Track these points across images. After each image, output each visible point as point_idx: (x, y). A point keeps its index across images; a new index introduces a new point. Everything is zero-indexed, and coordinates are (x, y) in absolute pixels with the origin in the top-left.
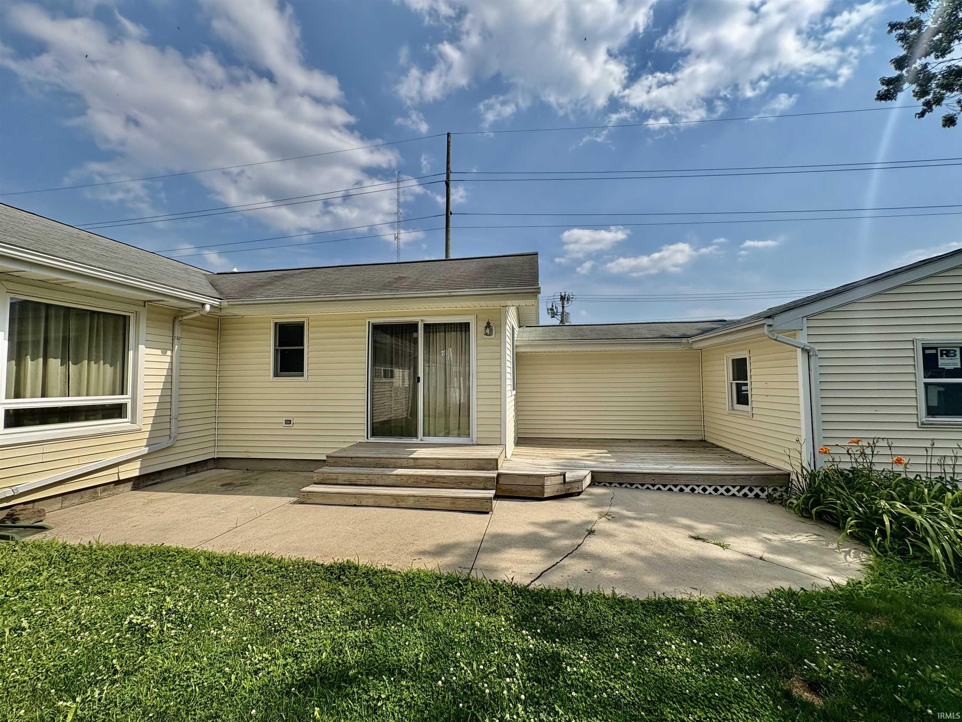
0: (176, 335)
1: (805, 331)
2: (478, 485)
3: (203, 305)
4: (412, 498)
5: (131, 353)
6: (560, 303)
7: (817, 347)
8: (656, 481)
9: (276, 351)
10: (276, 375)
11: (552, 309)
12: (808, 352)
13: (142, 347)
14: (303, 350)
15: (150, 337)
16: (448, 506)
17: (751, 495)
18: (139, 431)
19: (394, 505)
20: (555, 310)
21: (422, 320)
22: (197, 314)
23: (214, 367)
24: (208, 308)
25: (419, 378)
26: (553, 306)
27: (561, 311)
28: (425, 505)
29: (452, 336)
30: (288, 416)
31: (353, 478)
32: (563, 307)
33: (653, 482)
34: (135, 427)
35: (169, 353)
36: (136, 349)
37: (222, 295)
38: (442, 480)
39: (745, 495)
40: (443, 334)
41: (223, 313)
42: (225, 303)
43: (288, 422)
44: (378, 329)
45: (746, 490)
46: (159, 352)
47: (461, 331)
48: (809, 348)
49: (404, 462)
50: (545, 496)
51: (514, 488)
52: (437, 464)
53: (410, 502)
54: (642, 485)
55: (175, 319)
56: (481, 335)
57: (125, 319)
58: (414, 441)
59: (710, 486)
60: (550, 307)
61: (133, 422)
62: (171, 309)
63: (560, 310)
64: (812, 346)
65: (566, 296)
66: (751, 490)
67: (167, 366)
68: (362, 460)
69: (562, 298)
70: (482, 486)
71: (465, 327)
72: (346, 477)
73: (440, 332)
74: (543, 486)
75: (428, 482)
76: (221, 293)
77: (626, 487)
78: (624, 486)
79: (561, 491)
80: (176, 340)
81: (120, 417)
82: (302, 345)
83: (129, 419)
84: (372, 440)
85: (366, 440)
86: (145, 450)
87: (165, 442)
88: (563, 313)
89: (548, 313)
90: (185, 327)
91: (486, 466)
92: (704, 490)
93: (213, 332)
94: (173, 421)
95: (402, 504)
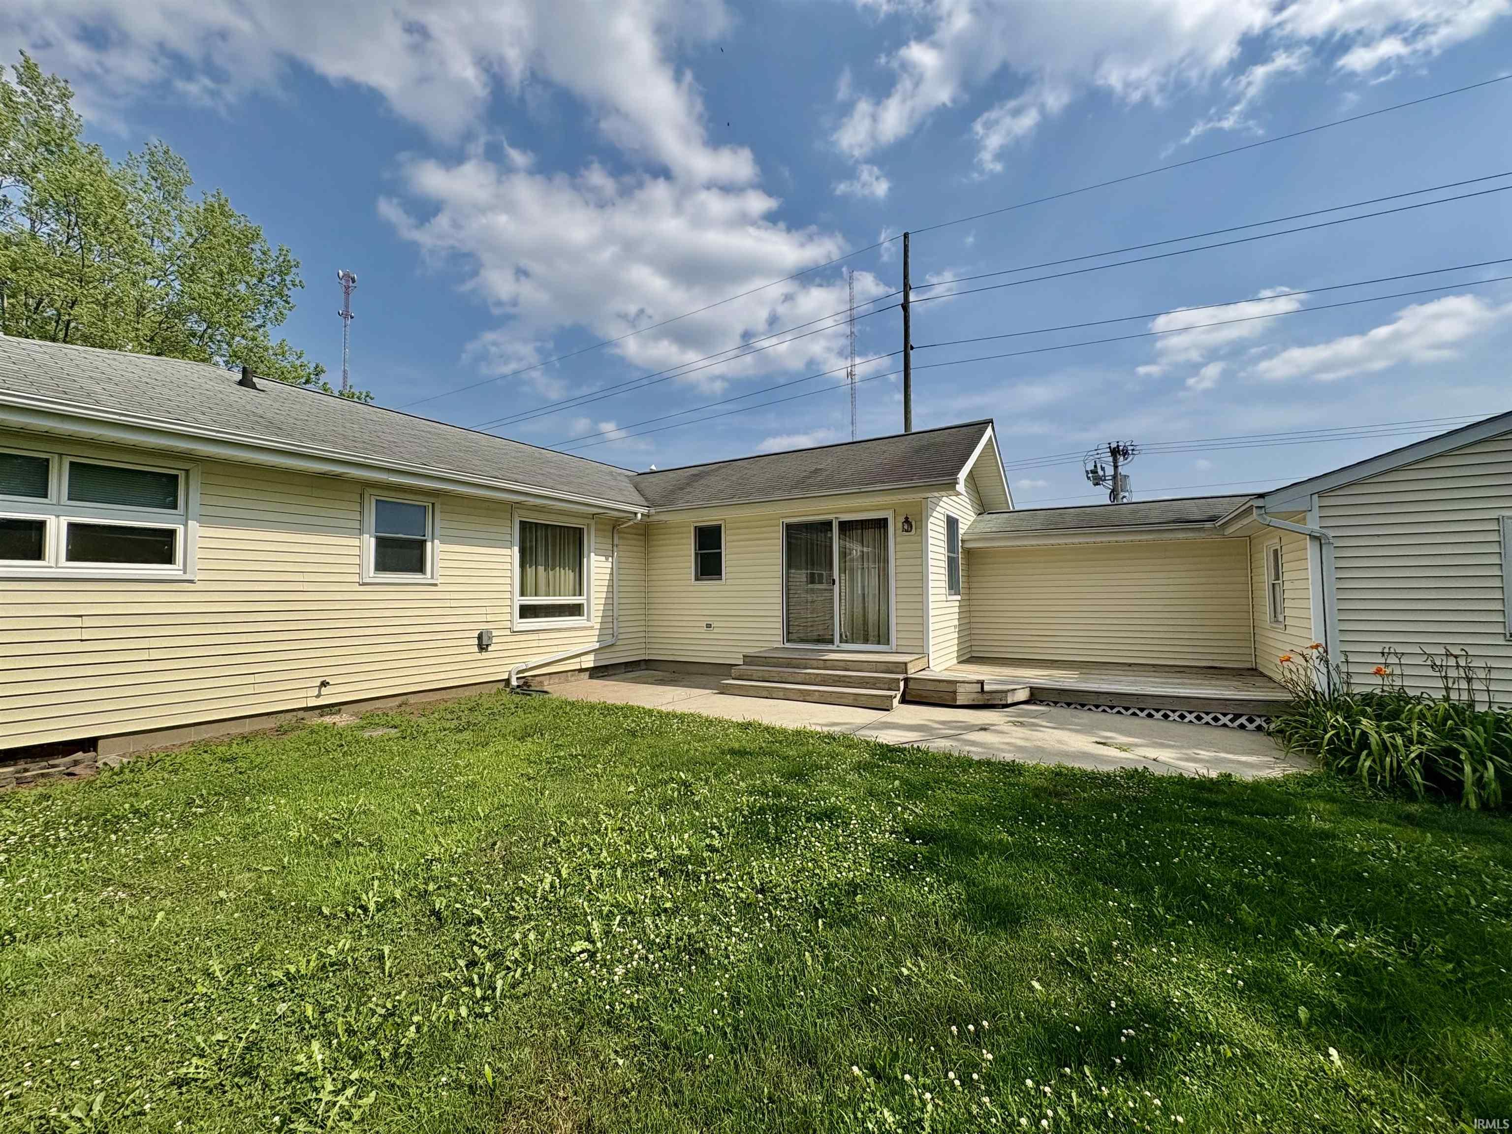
0: (615, 543)
1: (1316, 512)
2: (882, 686)
3: (636, 514)
4: (817, 693)
5: (585, 560)
6: (1111, 459)
7: (1331, 533)
8: (1115, 703)
9: (696, 554)
10: (697, 579)
11: (1094, 472)
12: (1318, 538)
13: (592, 555)
14: (720, 553)
15: (598, 546)
16: (850, 702)
17: (1251, 727)
18: (592, 628)
19: (801, 699)
20: (1101, 473)
21: (836, 518)
22: (631, 523)
23: (642, 572)
24: (639, 516)
25: (834, 581)
26: (1095, 466)
27: (1113, 473)
28: (829, 700)
29: (869, 534)
30: (709, 620)
31: (767, 675)
32: (1116, 467)
33: (1110, 704)
34: (589, 624)
35: (610, 559)
36: (589, 556)
37: (651, 504)
38: (848, 680)
39: (1242, 727)
40: (860, 531)
41: (651, 519)
42: (653, 511)
43: (709, 626)
44: (790, 529)
45: (1243, 720)
46: (603, 558)
47: (880, 528)
48: (1318, 535)
49: (815, 663)
50: (958, 703)
51: (924, 694)
52: (846, 665)
53: (816, 697)
54: (1097, 707)
55: (614, 528)
56: (899, 532)
57: (581, 530)
58: (830, 647)
59: (1190, 712)
60: (1090, 467)
61: (588, 620)
62: (611, 519)
63: (1110, 471)
64: (1324, 531)
65: (1121, 448)
66: (1251, 720)
67: (609, 571)
68: (775, 660)
69: (1115, 452)
70: (886, 686)
71: (882, 524)
72: (760, 674)
73: (856, 529)
74: (955, 692)
75: (834, 681)
76: (647, 500)
77: (1075, 708)
78: (1073, 706)
79: (978, 701)
80: (615, 548)
81: (579, 615)
82: (720, 548)
83: (585, 617)
84: (788, 645)
85: (782, 646)
86: (597, 646)
87: (609, 640)
88: (1115, 477)
89: (1089, 478)
90: (622, 535)
91: (895, 670)
92: (1182, 717)
93: (641, 537)
94: (615, 621)
95: (808, 698)
